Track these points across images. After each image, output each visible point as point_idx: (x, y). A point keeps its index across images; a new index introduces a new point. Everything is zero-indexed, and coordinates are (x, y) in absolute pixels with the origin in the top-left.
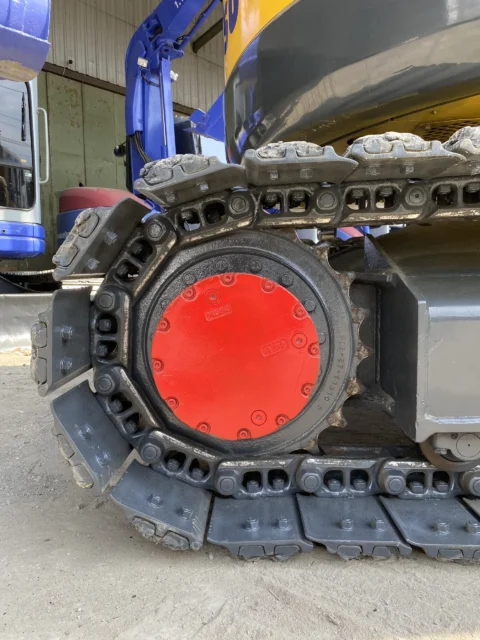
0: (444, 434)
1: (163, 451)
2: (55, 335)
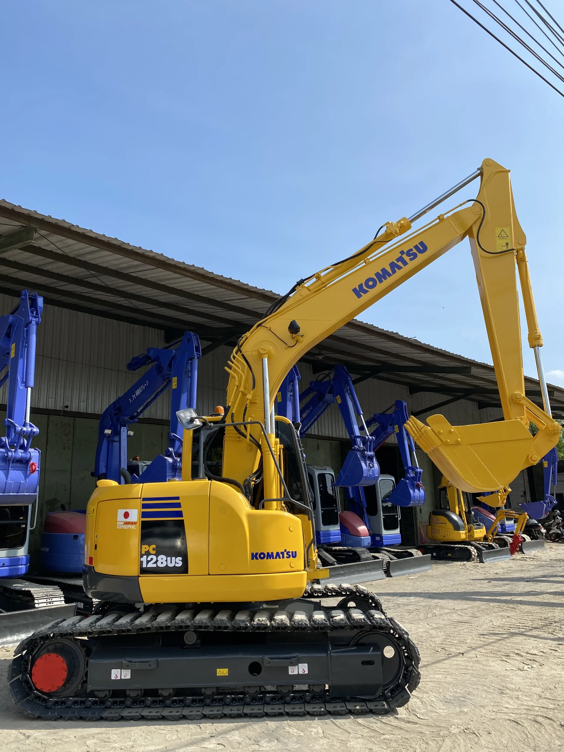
0: (96, 690)
1: (35, 696)
2: (12, 668)
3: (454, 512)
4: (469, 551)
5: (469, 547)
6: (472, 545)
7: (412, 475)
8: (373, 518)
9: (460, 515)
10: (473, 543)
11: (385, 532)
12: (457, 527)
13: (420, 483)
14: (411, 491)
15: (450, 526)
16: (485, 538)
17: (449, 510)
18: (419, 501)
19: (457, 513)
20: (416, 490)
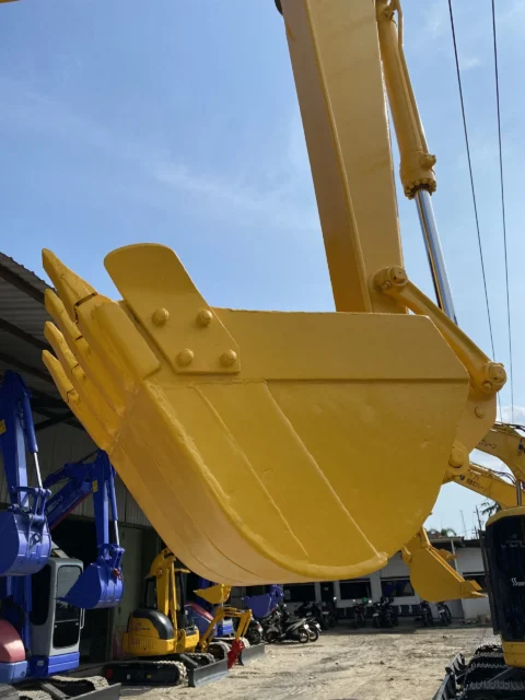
3: (162, 612)
4: (175, 669)
5: (176, 663)
6: (180, 660)
7: (108, 557)
8: (37, 629)
9: (170, 617)
10: (183, 656)
11: (54, 652)
12: (164, 634)
13: (118, 570)
14: (102, 583)
15: (155, 632)
16: (198, 648)
17: (156, 609)
18: (113, 599)
19: (167, 613)
20: (111, 582)
